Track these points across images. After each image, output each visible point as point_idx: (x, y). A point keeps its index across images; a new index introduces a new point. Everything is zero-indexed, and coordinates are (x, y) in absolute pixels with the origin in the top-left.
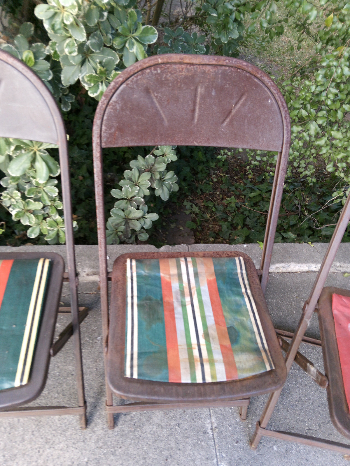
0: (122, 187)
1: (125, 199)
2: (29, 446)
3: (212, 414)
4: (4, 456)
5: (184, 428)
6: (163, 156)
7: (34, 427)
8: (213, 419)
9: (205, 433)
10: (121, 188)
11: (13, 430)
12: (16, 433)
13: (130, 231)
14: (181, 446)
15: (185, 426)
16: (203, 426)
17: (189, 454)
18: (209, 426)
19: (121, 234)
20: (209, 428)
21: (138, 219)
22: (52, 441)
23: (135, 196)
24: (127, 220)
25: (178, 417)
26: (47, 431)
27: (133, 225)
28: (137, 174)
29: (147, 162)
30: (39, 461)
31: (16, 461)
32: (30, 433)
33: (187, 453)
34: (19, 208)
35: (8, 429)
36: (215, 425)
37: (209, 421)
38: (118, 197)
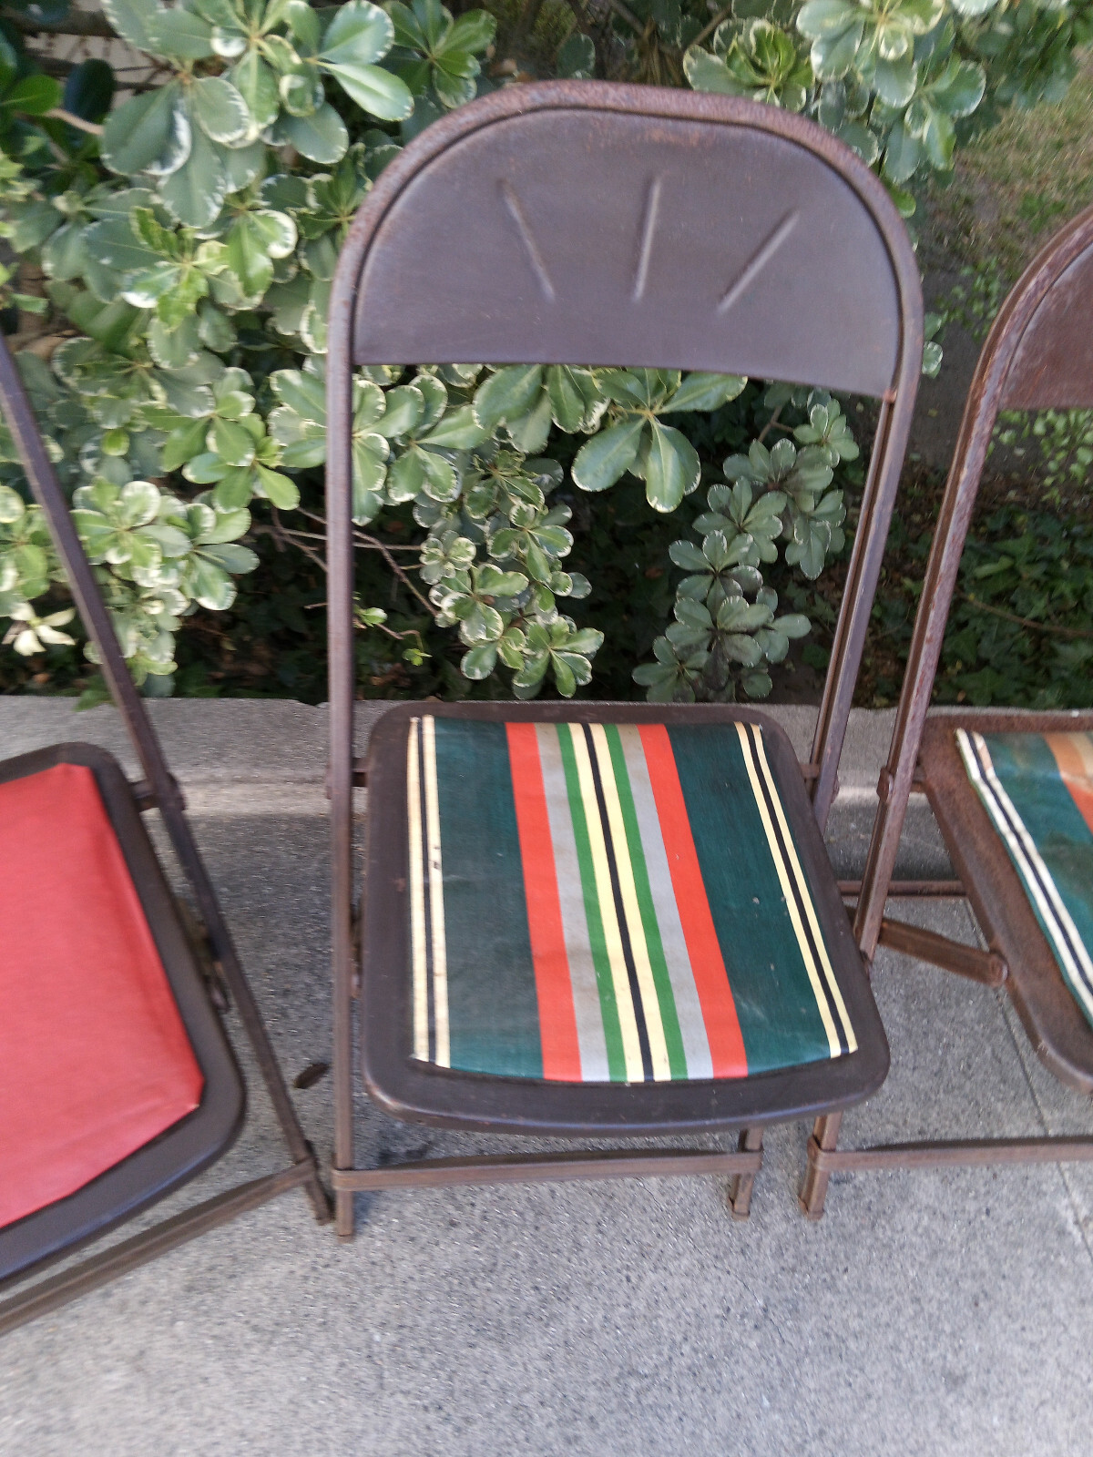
0: (703, 537)
1: (706, 572)
2: (599, 1265)
3: (1070, 1185)
4: (536, 1288)
5: (1003, 1221)
6: (819, 444)
7: (598, 1211)
8: (1077, 1197)
9: (1062, 1232)
10: (698, 540)
11: (544, 1220)
12: (555, 1226)
13: (726, 667)
14: (1005, 1268)
15: (1007, 1214)
16: (1054, 1216)
17: (1033, 1290)
18: (1069, 1215)
19: (693, 675)
20: (1071, 1221)
21: (751, 633)
22: (656, 1252)
23: (736, 565)
24: (717, 635)
25: (983, 1190)
26: (637, 1223)
27: (737, 648)
28: (747, 498)
29: (775, 462)
30: (635, 1304)
31: (573, 1301)
32: (593, 1228)
33: (1026, 1287)
34: (460, 589)
35: (530, 1216)
36: (1084, 1212)
37: (1065, 1202)
38: (688, 567)
